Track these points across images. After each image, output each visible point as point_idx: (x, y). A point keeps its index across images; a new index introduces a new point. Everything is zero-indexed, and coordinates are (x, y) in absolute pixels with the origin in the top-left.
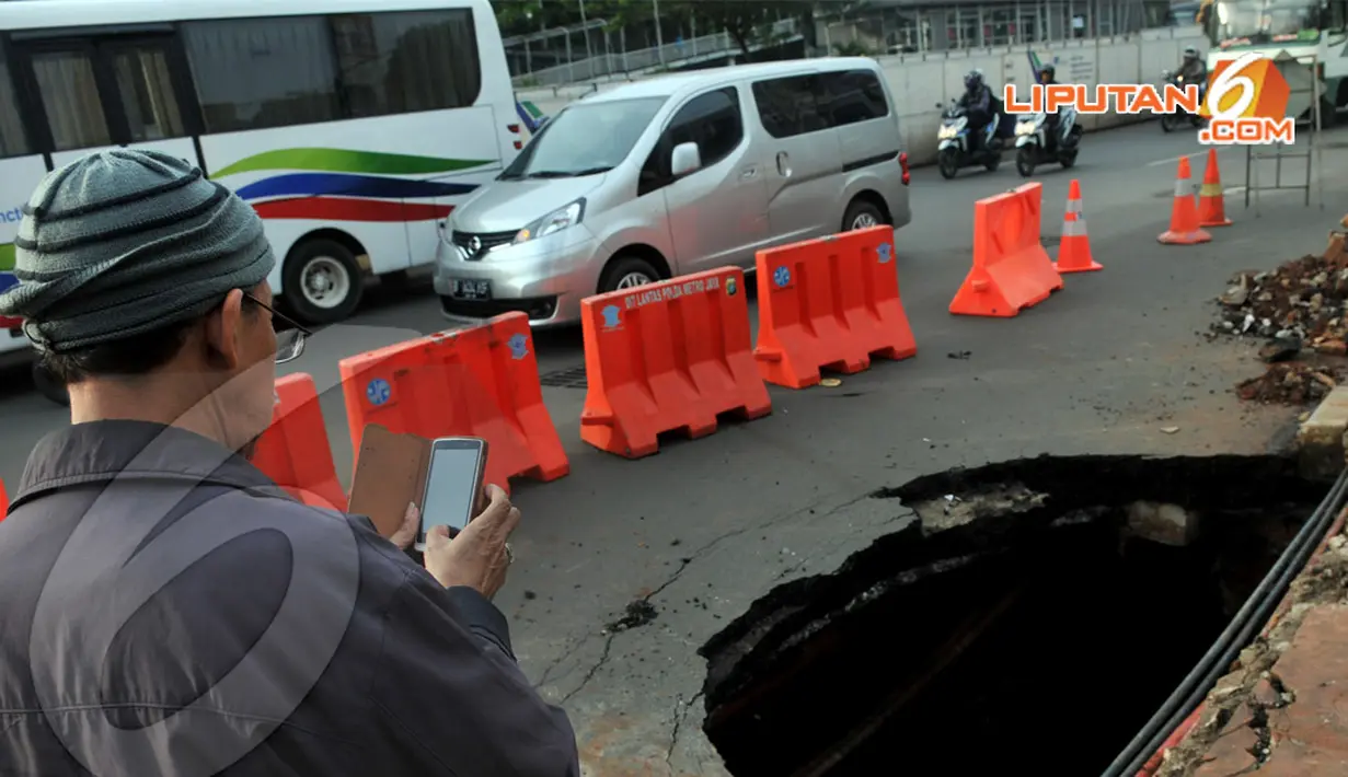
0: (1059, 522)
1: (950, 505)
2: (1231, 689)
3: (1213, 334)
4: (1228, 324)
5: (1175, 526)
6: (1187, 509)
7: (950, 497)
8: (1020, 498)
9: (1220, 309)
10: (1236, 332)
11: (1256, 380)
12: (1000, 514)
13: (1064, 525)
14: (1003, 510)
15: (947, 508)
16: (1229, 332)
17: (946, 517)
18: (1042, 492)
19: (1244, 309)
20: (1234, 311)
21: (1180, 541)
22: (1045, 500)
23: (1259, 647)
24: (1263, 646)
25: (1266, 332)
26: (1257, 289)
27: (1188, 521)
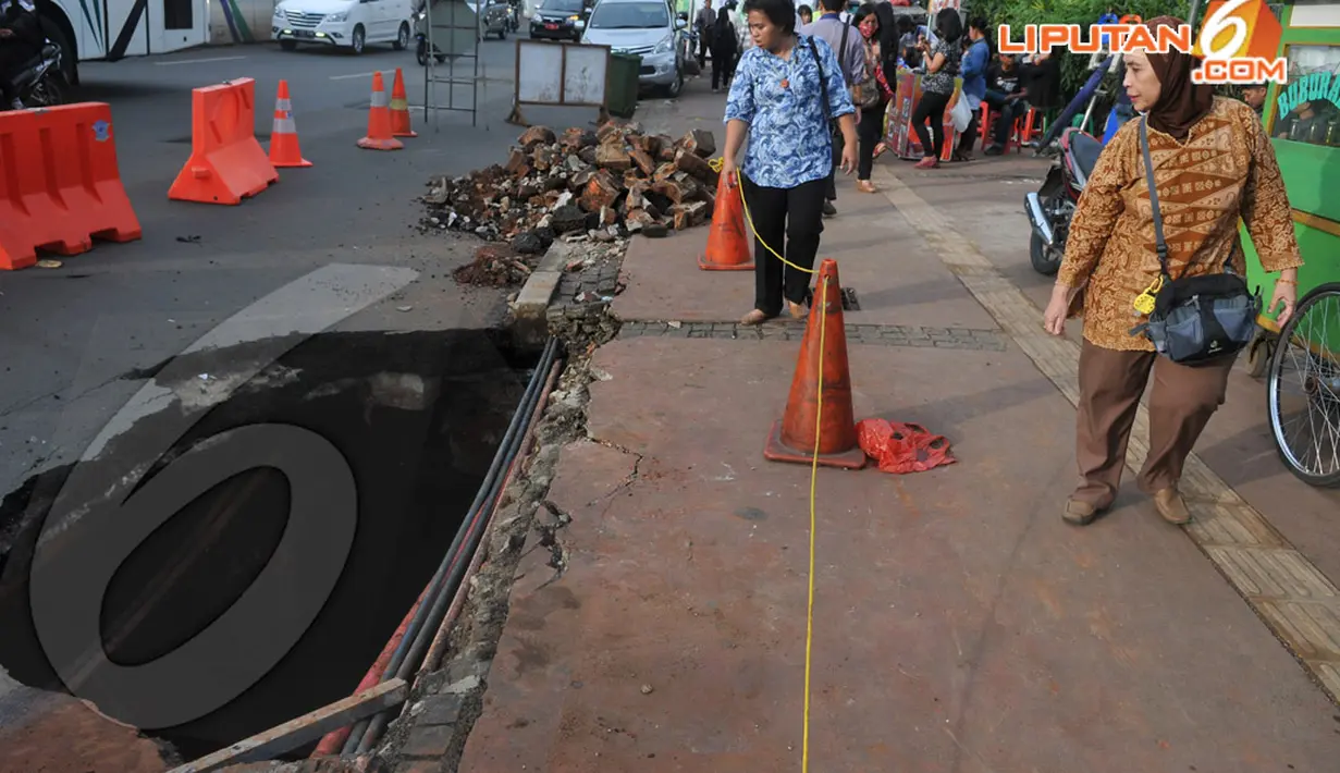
0: (311, 395)
1: (206, 384)
2: (511, 520)
3: (424, 228)
4: (435, 220)
5: (414, 393)
6: (424, 377)
7: (205, 376)
8: (276, 373)
9: (424, 207)
10: (443, 226)
11: (468, 266)
12: (257, 390)
13: (316, 398)
14: (261, 386)
15: (203, 387)
16: (436, 226)
17: (204, 396)
18: (294, 367)
19: (447, 207)
20: (439, 208)
21: (419, 406)
22: (298, 375)
23: (523, 483)
24: (527, 482)
25: (467, 228)
26: (456, 190)
27: (425, 389)
